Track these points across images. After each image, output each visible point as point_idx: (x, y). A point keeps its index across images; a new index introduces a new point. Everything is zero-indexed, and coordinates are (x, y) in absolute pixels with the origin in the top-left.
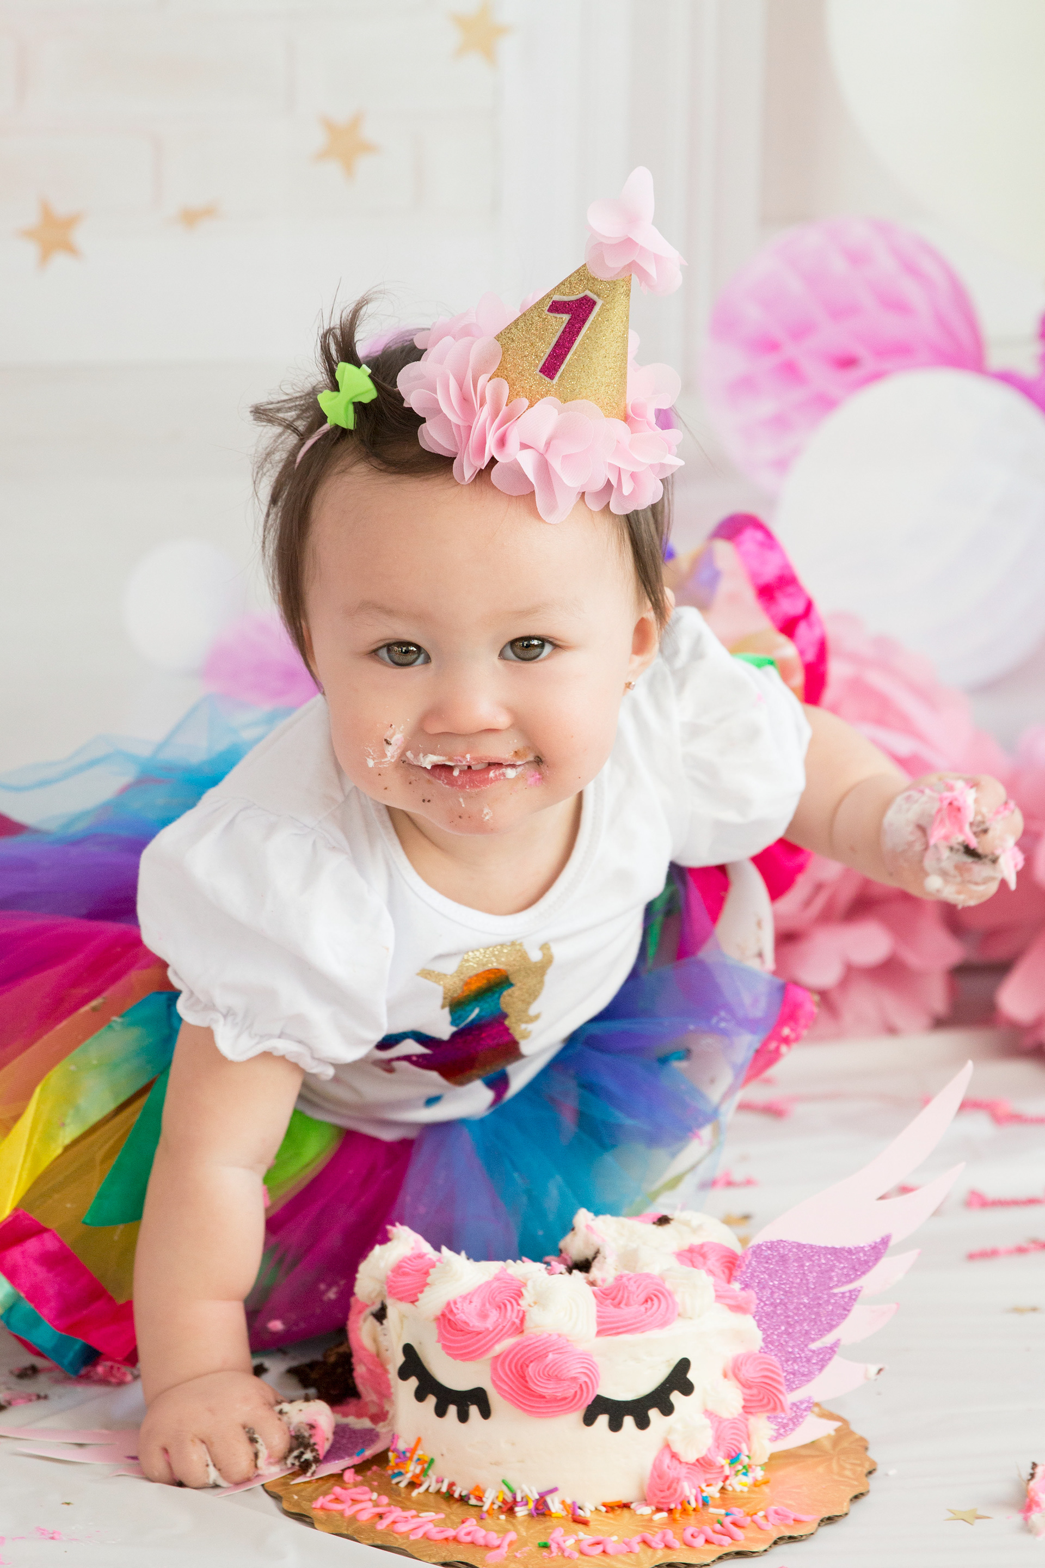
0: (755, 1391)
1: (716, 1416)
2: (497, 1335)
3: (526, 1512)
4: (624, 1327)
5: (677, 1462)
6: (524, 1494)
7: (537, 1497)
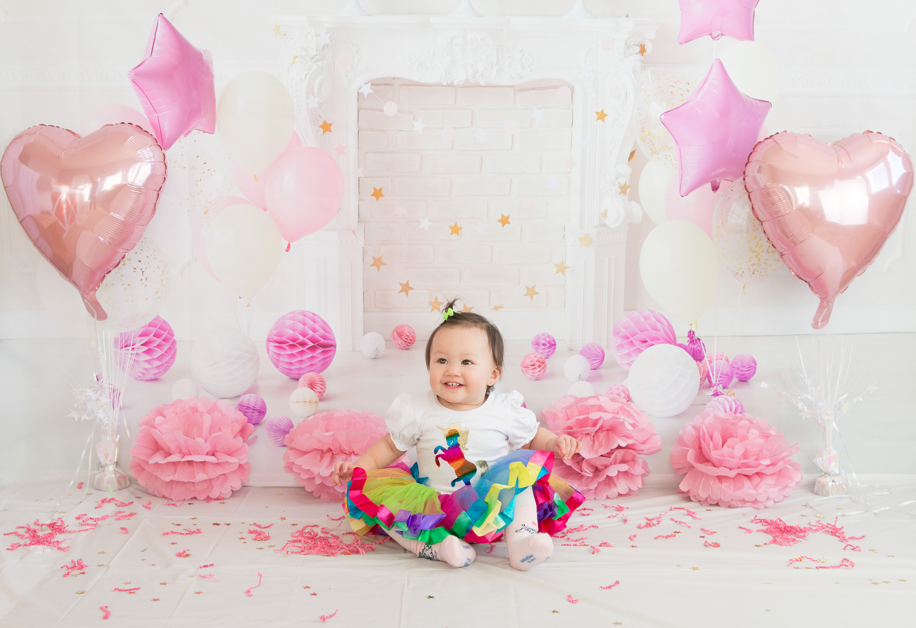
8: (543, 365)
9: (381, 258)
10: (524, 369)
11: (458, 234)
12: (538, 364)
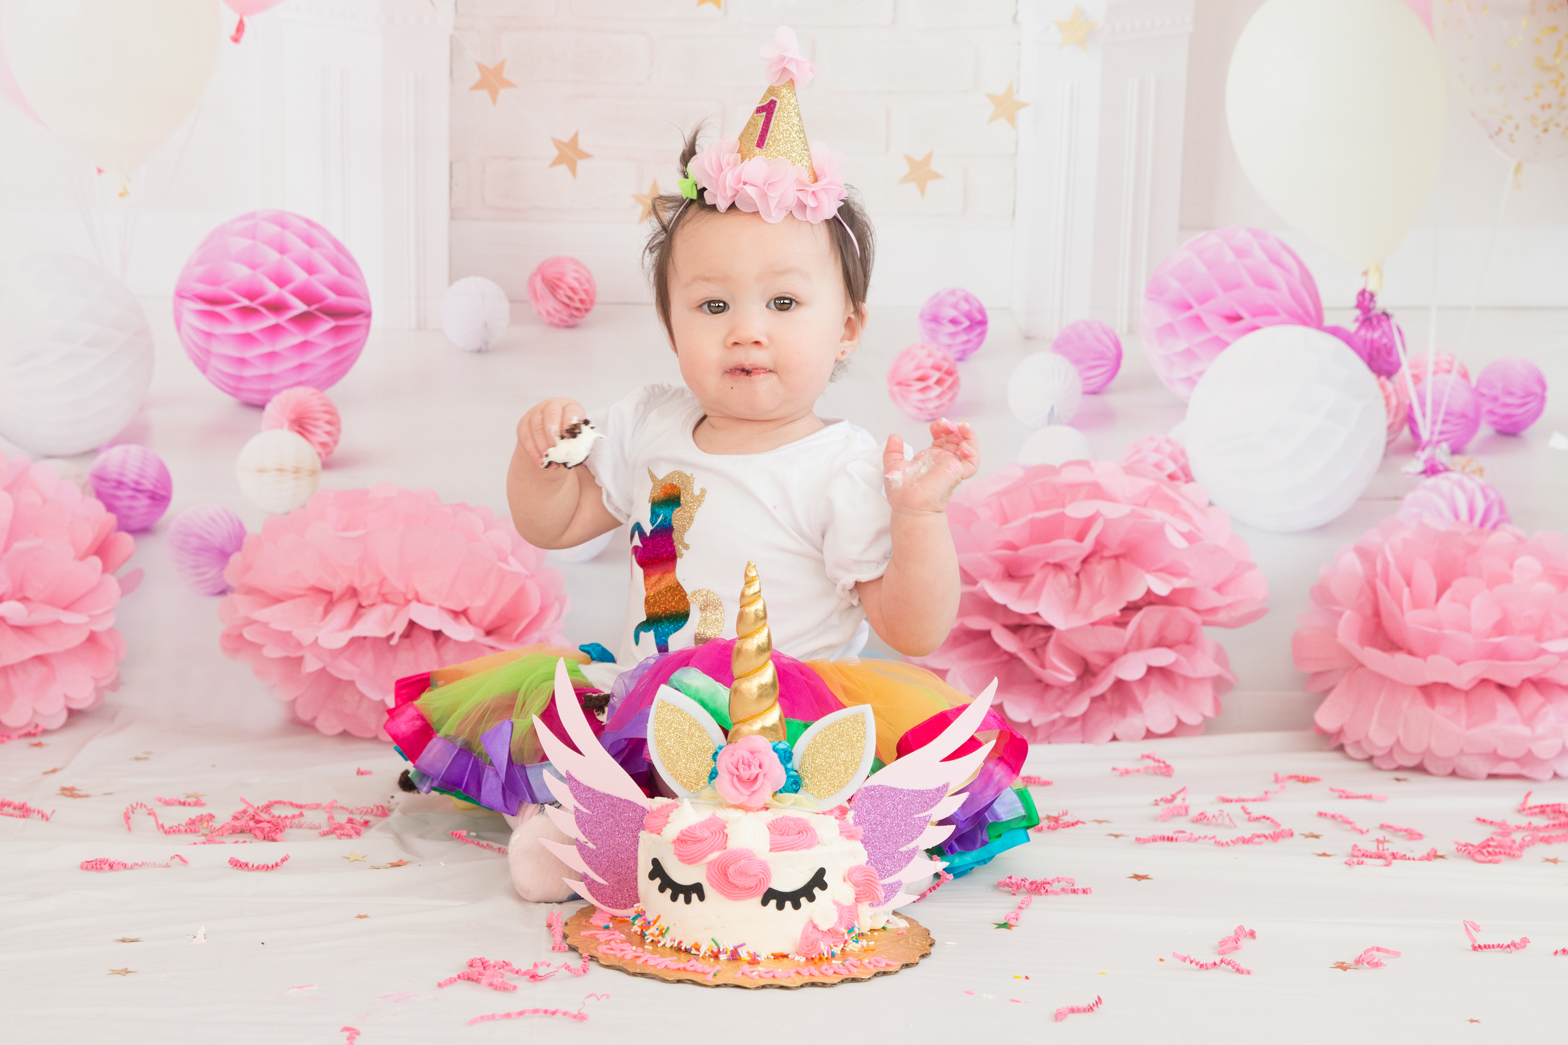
0: (861, 889)
1: (840, 904)
2: (712, 849)
3: (726, 958)
4: (785, 846)
5: (817, 931)
6: (724, 948)
7: (733, 949)
8: (950, 380)
9: (501, 66)
10: (896, 389)
11: (717, 4)
12: (936, 375)
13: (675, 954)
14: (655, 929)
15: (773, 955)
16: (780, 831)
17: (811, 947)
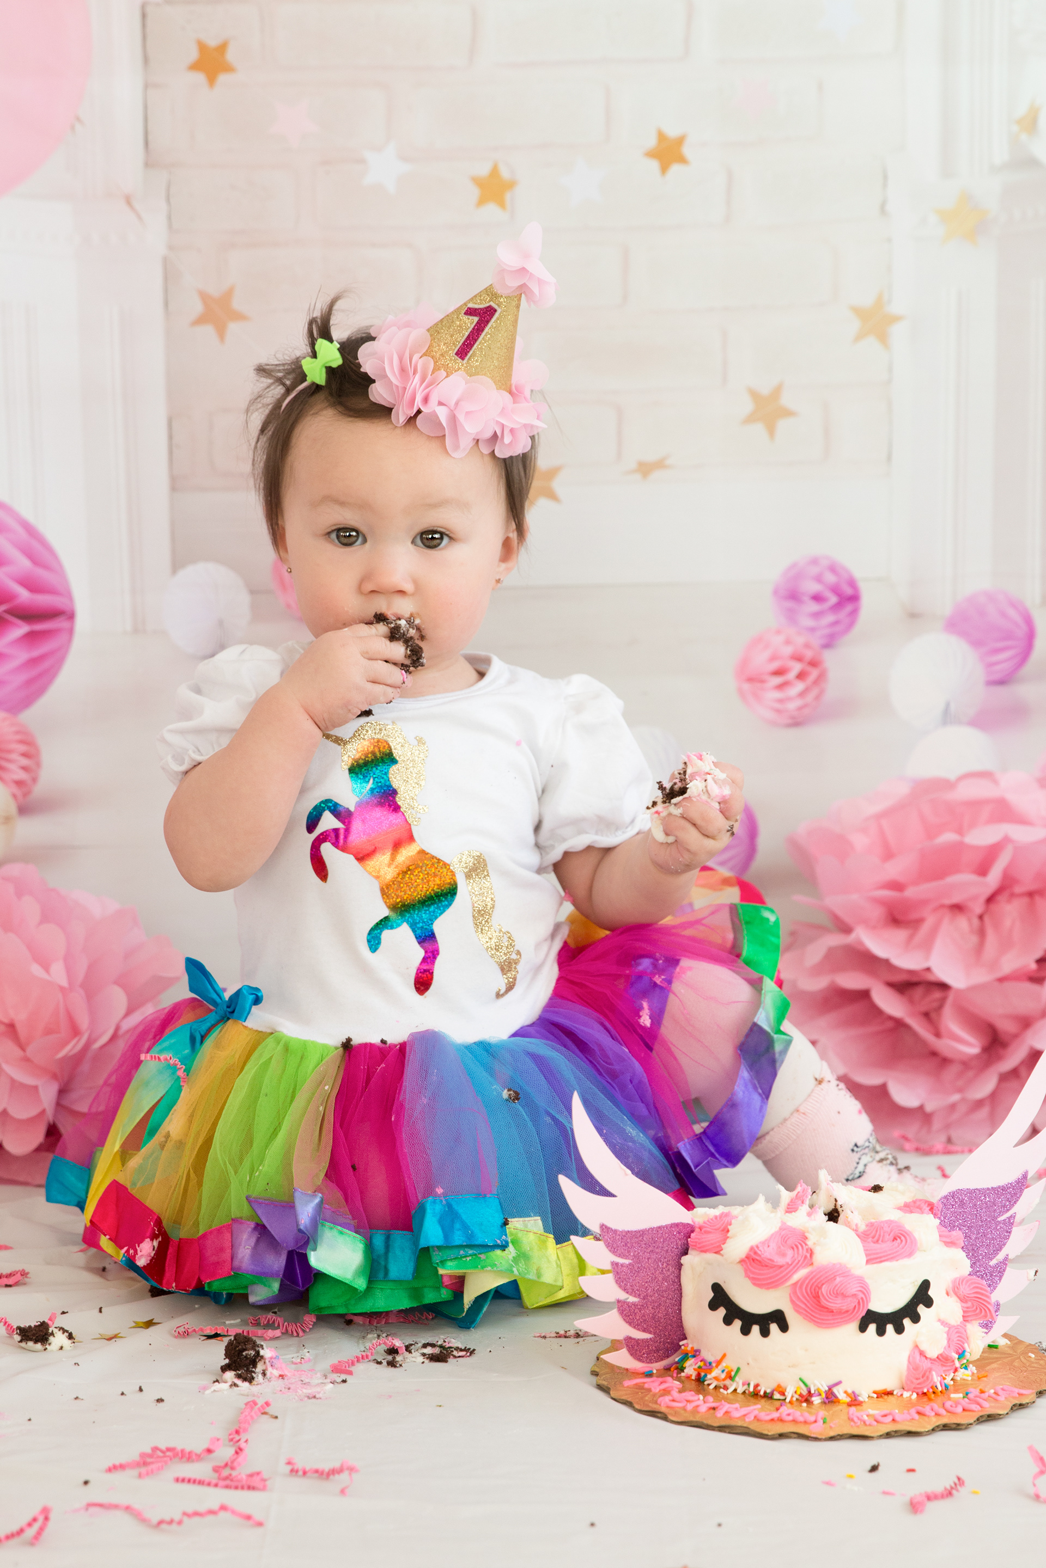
0: (969, 1304)
1: (947, 1324)
2: (794, 1267)
3: (820, 1401)
4: (884, 1256)
5: (924, 1358)
6: (816, 1388)
8: (814, 673)
9: (229, 294)
10: (746, 686)
11: (502, 205)
12: (797, 667)
13: (752, 1400)
14: (720, 1372)
15: (875, 1392)
16: (873, 1238)
17: (922, 1380)
